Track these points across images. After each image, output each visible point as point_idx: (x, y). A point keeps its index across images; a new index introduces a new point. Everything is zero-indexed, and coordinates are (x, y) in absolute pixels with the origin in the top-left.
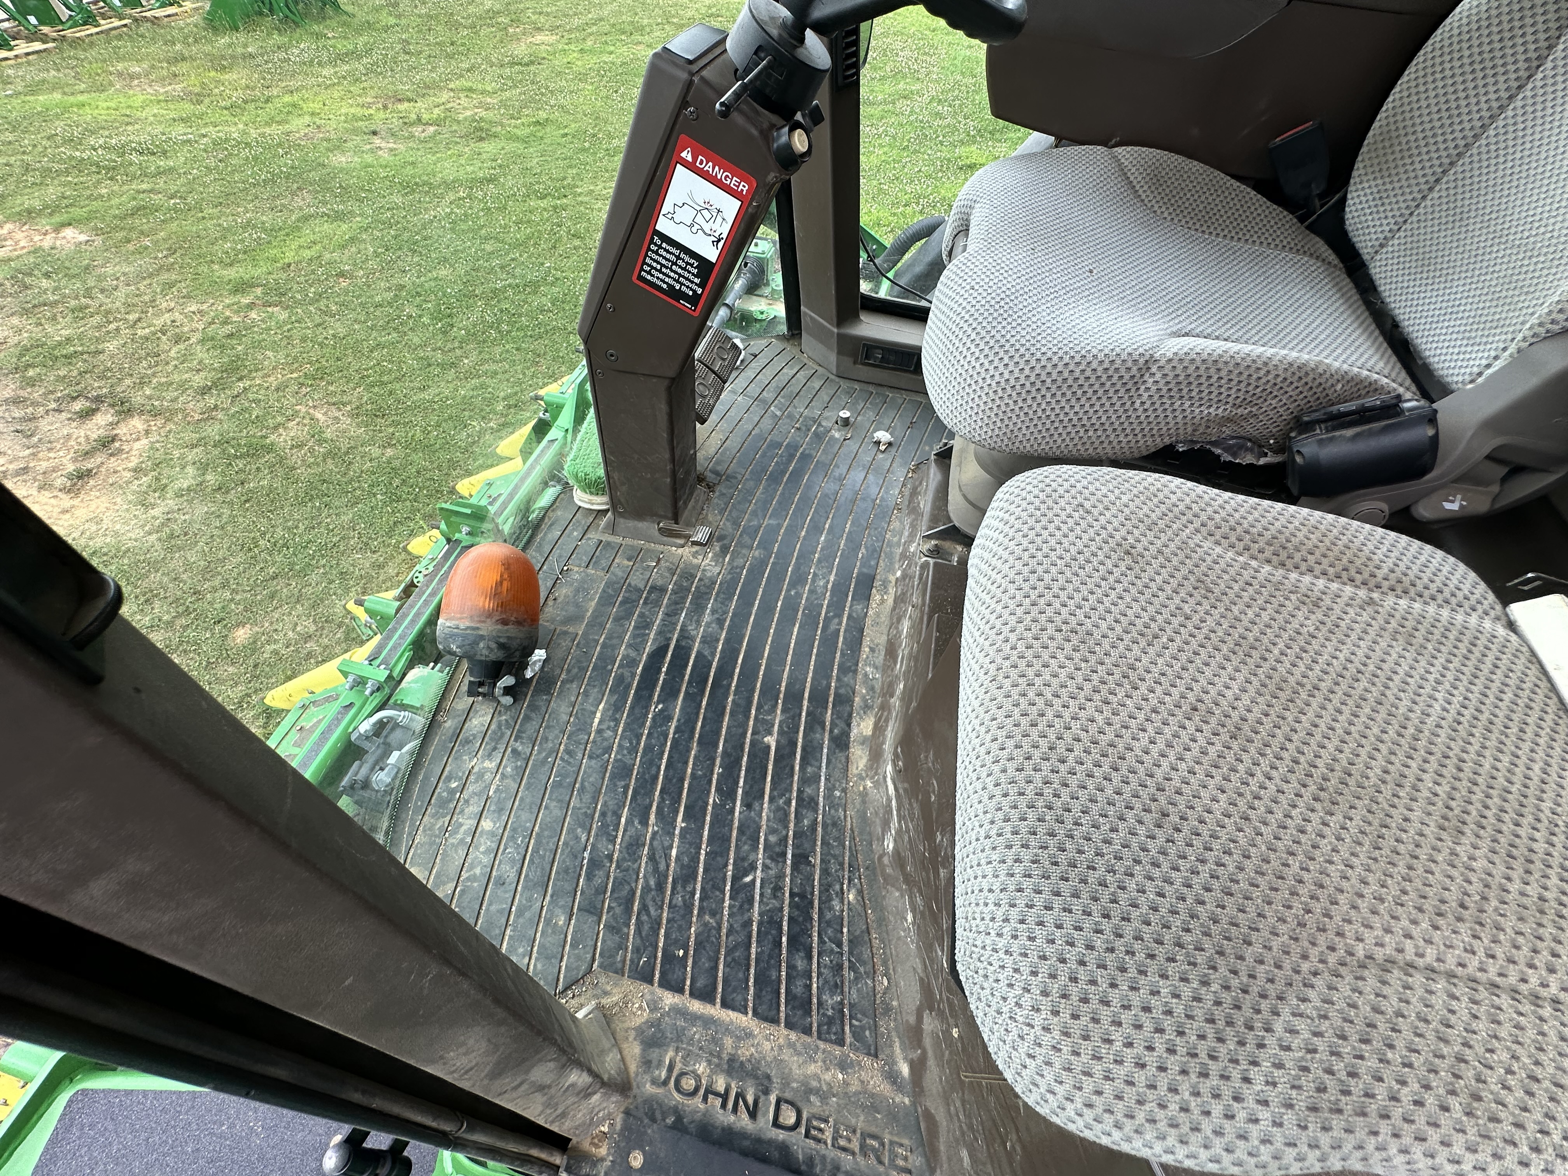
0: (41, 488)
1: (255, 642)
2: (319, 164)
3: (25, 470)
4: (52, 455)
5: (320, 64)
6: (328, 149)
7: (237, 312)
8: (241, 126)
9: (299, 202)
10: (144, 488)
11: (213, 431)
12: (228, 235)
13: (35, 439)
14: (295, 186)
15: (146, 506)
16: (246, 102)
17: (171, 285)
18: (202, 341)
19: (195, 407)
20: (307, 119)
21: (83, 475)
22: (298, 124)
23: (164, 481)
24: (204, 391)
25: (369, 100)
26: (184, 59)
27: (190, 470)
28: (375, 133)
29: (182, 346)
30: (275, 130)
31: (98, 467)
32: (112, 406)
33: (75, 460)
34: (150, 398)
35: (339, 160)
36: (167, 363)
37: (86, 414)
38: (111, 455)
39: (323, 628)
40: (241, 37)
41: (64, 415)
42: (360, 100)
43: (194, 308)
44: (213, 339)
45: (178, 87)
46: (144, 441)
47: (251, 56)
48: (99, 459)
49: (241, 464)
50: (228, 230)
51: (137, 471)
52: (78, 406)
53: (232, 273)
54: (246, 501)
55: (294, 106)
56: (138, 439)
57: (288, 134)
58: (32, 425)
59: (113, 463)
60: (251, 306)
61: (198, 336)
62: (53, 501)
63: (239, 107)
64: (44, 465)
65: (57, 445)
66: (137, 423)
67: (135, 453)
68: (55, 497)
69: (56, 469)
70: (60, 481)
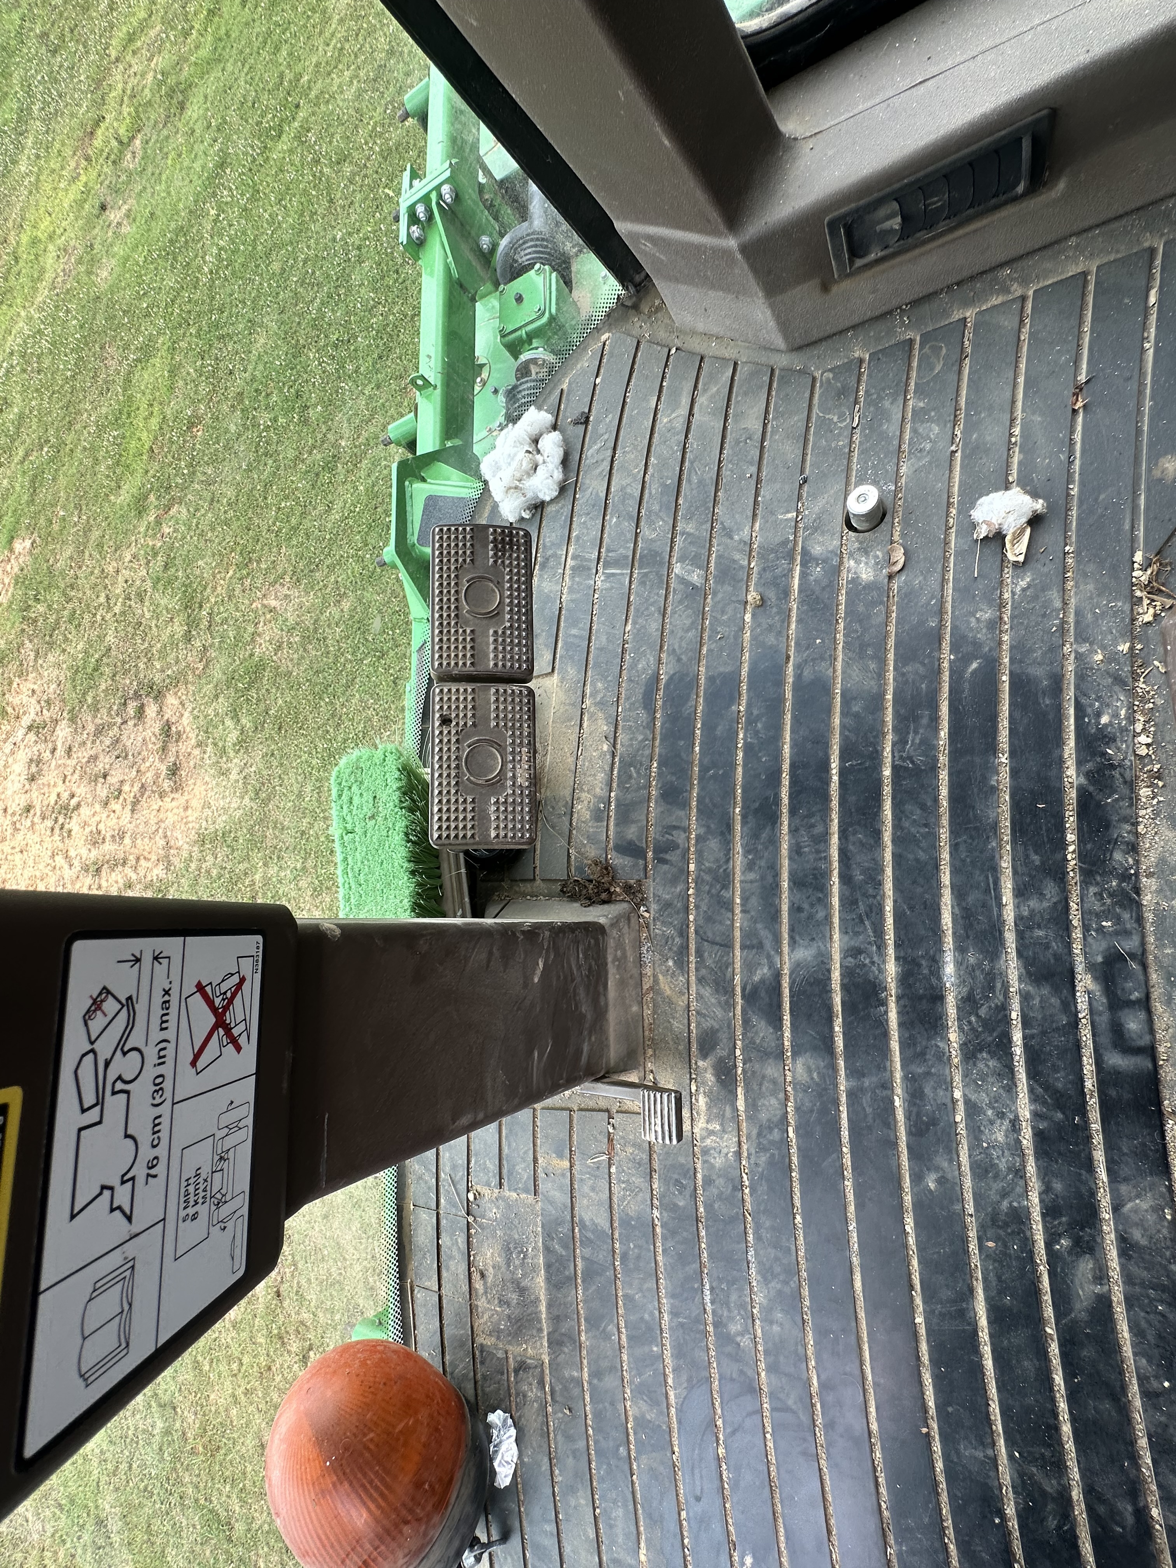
3: (143, 788)
4: (148, 764)
6: (88, 273)
7: (155, 536)
8: (22, 314)
9: (111, 365)
10: (214, 759)
12: (96, 455)
13: (130, 757)
14: (97, 347)
15: (225, 773)
17: (102, 545)
18: (155, 587)
19: (193, 658)
20: (52, 249)
21: (174, 771)
22: (51, 264)
23: (220, 744)
25: (72, 165)
27: (229, 722)
28: (103, 207)
29: (147, 602)
31: (178, 757)
32: (148, 695)
33: (162, 760)
34: (163, 670)
35: (103, 277)
36: (150, 627)
37: (140, 713)
38: (177, 741)
41: (130, 724)
42: (67, 174)
43: (128, 556)
44: (159, 579)
48: (172, 748)
49: (253, 693)
50: (92, 449)
51: (200, 744)
52: (131, 709)
53: (125, 496)
54: (280, 729)
55: (34, 242)
56: (182, 715)
57: (53, 286)
58: (120, 746)
59: (183, 747)
60: (159, 521)
61: (149, 583)
62: (174, 804)
64: (149, 775)
65: (145, 753)
66: (171, 700)
67: (188, 729)
68: (173, 799)
69: (158, 776)
70: (166, 785)
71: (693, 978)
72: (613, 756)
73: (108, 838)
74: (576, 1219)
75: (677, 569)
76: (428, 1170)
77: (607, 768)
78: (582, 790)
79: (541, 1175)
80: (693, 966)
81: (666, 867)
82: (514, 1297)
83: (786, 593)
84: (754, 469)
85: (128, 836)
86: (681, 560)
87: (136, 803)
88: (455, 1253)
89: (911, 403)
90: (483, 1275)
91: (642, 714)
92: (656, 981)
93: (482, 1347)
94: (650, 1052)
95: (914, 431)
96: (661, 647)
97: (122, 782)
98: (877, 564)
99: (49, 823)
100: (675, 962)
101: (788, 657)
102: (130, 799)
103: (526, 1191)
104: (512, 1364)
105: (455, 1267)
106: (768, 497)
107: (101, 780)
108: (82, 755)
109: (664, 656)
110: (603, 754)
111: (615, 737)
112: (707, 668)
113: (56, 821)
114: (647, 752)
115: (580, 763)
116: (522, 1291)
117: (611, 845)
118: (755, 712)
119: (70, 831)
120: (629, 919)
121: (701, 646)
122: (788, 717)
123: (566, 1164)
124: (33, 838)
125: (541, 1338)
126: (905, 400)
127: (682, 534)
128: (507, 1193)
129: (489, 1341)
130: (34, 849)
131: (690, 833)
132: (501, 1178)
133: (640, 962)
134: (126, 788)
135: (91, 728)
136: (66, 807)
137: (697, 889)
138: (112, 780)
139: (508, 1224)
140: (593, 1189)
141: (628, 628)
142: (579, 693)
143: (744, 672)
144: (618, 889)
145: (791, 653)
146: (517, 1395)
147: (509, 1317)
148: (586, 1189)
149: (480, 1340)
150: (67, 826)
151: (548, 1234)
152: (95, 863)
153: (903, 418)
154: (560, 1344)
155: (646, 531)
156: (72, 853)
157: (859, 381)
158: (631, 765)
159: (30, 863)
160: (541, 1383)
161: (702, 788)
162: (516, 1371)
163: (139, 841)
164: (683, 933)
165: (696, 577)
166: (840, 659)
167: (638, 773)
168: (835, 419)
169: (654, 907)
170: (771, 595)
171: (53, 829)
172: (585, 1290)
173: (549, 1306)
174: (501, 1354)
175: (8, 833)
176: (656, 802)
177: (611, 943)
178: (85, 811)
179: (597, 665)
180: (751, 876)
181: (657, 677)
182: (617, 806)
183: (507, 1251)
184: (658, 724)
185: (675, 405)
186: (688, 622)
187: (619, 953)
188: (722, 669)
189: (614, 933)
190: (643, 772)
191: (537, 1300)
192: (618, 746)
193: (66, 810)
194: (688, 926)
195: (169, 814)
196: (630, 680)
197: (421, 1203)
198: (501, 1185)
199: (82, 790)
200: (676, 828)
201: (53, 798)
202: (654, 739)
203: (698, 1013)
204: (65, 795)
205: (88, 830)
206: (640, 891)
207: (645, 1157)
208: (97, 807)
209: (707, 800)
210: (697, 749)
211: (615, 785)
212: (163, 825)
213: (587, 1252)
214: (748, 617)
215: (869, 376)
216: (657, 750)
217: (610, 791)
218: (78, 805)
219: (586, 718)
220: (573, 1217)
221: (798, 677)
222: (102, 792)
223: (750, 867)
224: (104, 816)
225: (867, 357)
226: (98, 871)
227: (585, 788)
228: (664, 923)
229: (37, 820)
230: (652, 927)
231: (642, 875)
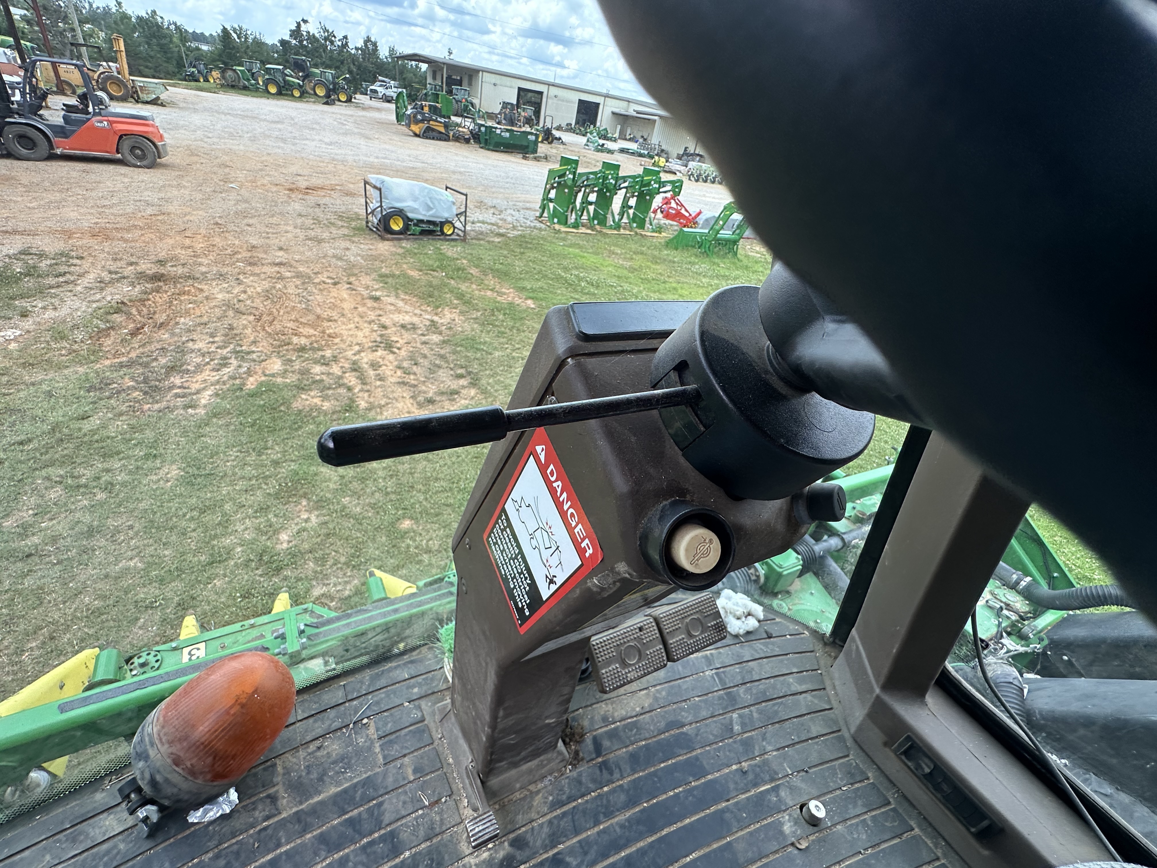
0: (412, 397)
3: (415, 386)
4: (430, 386)
5: (704, 276)
13: (432, 376)
16: (653, 279)
26: (642, 254)
32: (472, 378)
33: (435, 393)
34: (488, 384)
37: (461, 376)
38: (449, 400)
40: (676, 253)
41: (452, 372)
45: (629, 264)
46: (467, 402)
47: (674, 262)
48: (444, 398)
52: (460, 371)
56: (466, 399)
58: (436, 369)
62: (410, 405)
64: (424, 388)
65: (436, 383)
66: (473, 392)
67: (458, 404)
68: (412, 404)
69: (425, 392)
70: (421, 399)
71: (548, 817)
72: (636, 716)
73: (377, 372)
74: (381, 799)
75: (735, 715)
76: (369, 685)
77: (629, 715)
78: (612, 704)
79: (398, 763)
80: (555, 814)
81: (598, 772)
82: (314, 776)
83: (756, 785)
84: (797, 740)
85: (382, 383)
86: (740, 716)
87: (404, 383)
88: (327, 723)
89: (866, 816)
90: (319, 748)
91: (662, 724)
92: (538, 792)
93: (274, 765)
94: (497, 807)
95: (857, 825)
96: (697, 722)
97: (415, 374)
98: (794, 833)
99: (379, 339)
100: (552, 801)
101: (728, 800)
102: (406, 380)
103: (385, 758)
104: (272, 791)
105: (319, 727)
106: (790, 753)
107: (413, 363)
108: (425, 350)
109: (694, 726)
110: (633, 709)
111: (644, 713)
112: (701, 753)
113: (381, 343)
114: (647, 735)
115: (623, 697)
116: (321, 779)
117: (595, 733)
118: (695, 793)
119: (376, 351)
120: (562, 761)
121: (709, 745)
122: (702, 814)
123: (412, 778)
124: (367, 331)
125: (296, 805)
126: (866, 812)
127: (751, 711)
128: (377, 745)
129: (280, 769)
130: (360, 334)
131: (621, 780)
132: (384, 737)
133: (543, 778)
134: (412, 377)
135: (442, 352)
136: (391, 347)
137: (596, 798)
138: (415, 367)
139: (358, 752)
140: (404, 803)
141: (697, 699)
142: (655, 683)
143: (710, 777)
144: (573, 747)
145: (731, 802)
146: (253, 803)
147: (300, 777)
148: (402, 798)
149: (278, 761)
150: (379, 349)
151: (367, 783)
152: (359, 368)
153: (859, 815)
154: (299, 821)
155: (742, 690)
156: (363, 354)
157: (860, 782)
158: (637, 728)
159: (351, 333)
160: (267, 818)
161: (646, 777)
162: (269, 796)
163: (380, 390)
164: (571, 799)
165: (737, 728)
166: (743, 833)
167: (635, 734)
168: (839, 776)
169: (574, 774)
170: (751, 776)
171: (375, 341)
172: (340, 824)
173: (321, 803)
174: (275, 780)
175: (366, 319)
176: (627, 752)
177: (549, 755)
178: (391, 357)
179: (672, 687)
180: (618, 829)
181: (683, 726)
182: (616, 729)
183: (342, 758)
184: (663, 736)
185: (801, 682)
186: (715, 732)
187: (545, 762)
188: (705, 763)
189: (555, 755)
190: (637, 737)
191: (320, 793)
192: (642, 717)
193: (389, 347)
194: (575, 800)
195: (402, 404)
196: (674, 710)
197: (348, 688)
198: (380, 738)
199: (403, 353)
200: (620, 769)
201: (394, 339)
202: (655, 737)
203: (533, 829)
204: (398, 345)
205: (380, 360)
206: (579, 762)
207: (438, 830)
208: (396, 363)
209: (642, 783)
210: (662, 765)
211: (623, 723)
212: (394, 401)
213: (365, 816)
214: (734, 767)
215: (865, 786)
216: (650, 741)
217: (619, 721)
218: (394, 353)
219: (645, 692)
220: (381, 796)
221: (723, 811)
222: (405, 364)
223: (622, 826)
224: (391, 368)
225: (871, 781)
226: (355, 370)
227: (614, 706)
228: (569, 784)
229: (379, 332)
230: (563, 777)
231: (588, 759)
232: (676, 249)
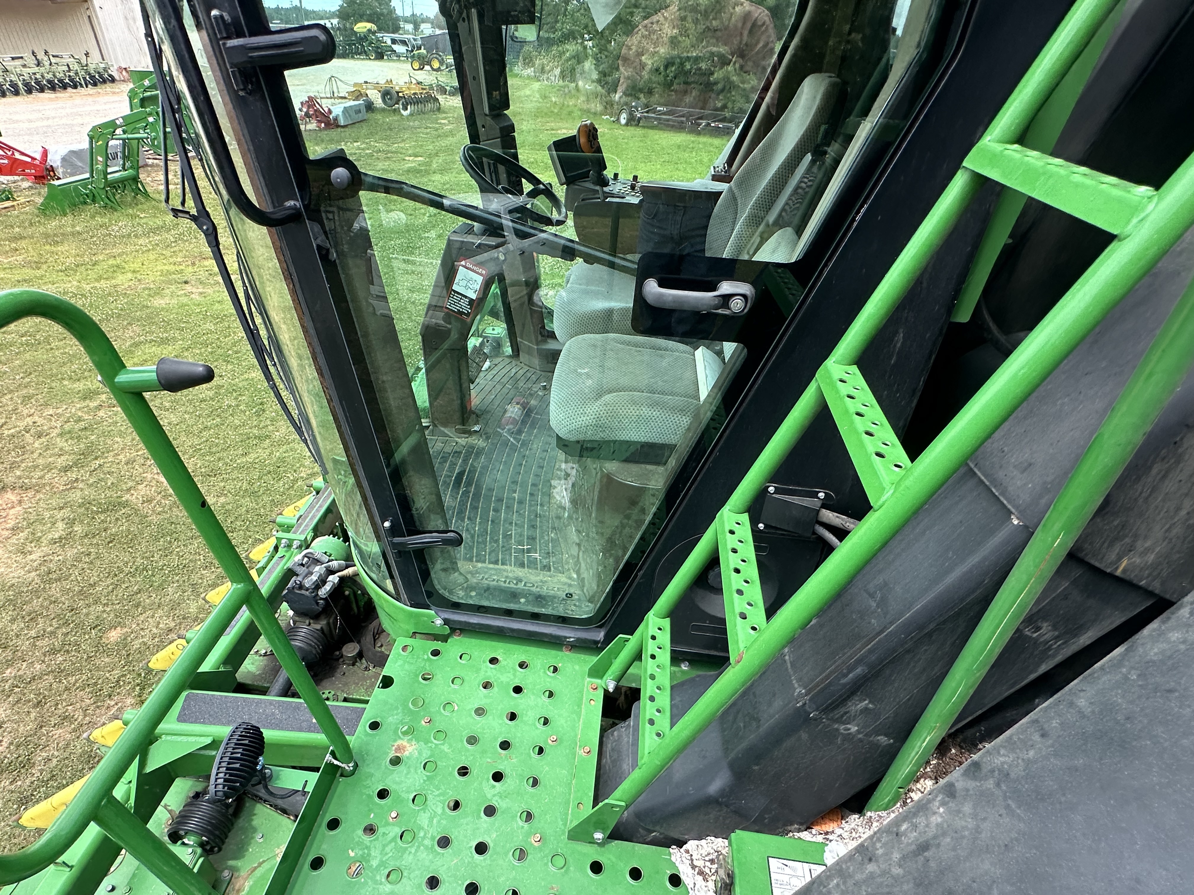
1: (125, 639)
2: (144, 306)
5: (136, 236)
6: (149, 295)
7: (88, 413)
8: (75, 283)
9: (129, 333)
10: (21, 541)
11: (76, 496)
12: (73, 360)
14: (125, 323)
15: (24, 553)
16: (77, 266)
17: (29, 397)
18: (61, 435)
19: (60, 482)
20: (130, 275)
22: (122, 280)
23: (39, 534)
24: (66, 469)
25: (179, 260)
26: (22, 238)
27: (60, 525)
28: (186, 282)
29: (43, 439)
30: (103, 284)
34: (20, 478)
35: (158, 302)
36: (32, 453)
39: (180, 624)
40: (68, 219)
42: (171, 260)
43: (51, 412)
44: (70, 432)
45: (20, 258)
46: (19, 508)
47: (79, 233)
49: (102, 517)
50: (74, 356)
51: (15, 530)
53: (80, 386)
55: (118, 266)
56: (13, 507)
57: (115, 286)
60: (99, 407)
61: (58, 431)
63: (72, 269)
232: (65, 215)
